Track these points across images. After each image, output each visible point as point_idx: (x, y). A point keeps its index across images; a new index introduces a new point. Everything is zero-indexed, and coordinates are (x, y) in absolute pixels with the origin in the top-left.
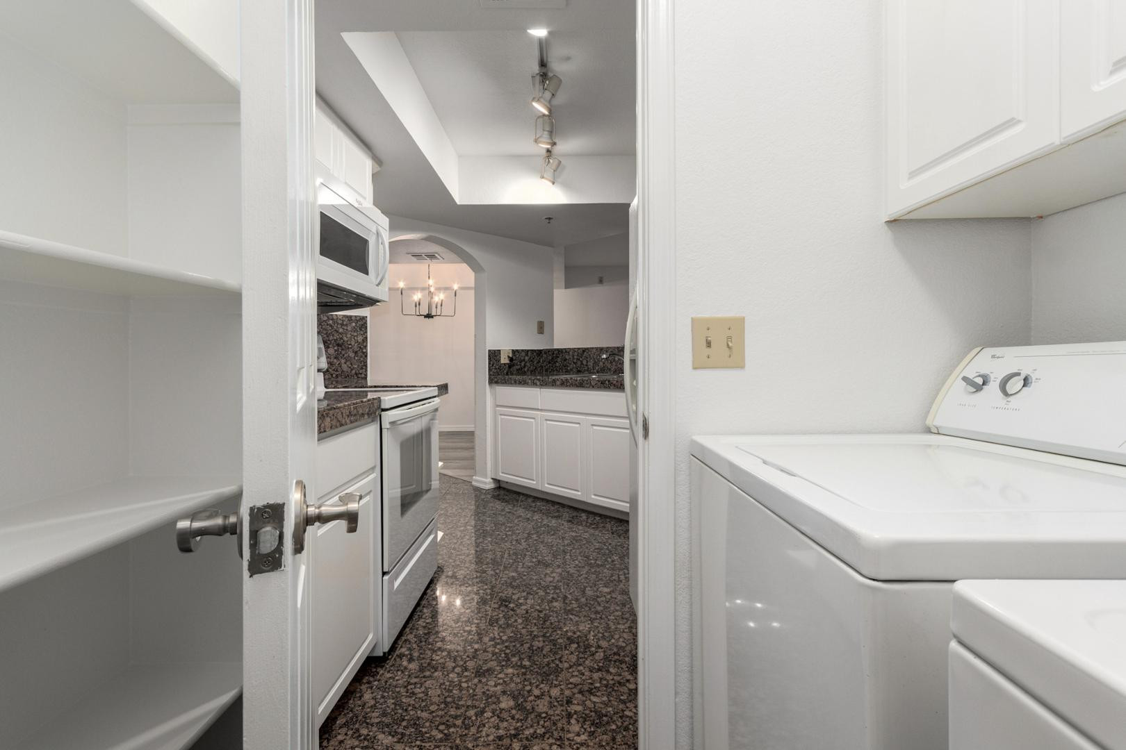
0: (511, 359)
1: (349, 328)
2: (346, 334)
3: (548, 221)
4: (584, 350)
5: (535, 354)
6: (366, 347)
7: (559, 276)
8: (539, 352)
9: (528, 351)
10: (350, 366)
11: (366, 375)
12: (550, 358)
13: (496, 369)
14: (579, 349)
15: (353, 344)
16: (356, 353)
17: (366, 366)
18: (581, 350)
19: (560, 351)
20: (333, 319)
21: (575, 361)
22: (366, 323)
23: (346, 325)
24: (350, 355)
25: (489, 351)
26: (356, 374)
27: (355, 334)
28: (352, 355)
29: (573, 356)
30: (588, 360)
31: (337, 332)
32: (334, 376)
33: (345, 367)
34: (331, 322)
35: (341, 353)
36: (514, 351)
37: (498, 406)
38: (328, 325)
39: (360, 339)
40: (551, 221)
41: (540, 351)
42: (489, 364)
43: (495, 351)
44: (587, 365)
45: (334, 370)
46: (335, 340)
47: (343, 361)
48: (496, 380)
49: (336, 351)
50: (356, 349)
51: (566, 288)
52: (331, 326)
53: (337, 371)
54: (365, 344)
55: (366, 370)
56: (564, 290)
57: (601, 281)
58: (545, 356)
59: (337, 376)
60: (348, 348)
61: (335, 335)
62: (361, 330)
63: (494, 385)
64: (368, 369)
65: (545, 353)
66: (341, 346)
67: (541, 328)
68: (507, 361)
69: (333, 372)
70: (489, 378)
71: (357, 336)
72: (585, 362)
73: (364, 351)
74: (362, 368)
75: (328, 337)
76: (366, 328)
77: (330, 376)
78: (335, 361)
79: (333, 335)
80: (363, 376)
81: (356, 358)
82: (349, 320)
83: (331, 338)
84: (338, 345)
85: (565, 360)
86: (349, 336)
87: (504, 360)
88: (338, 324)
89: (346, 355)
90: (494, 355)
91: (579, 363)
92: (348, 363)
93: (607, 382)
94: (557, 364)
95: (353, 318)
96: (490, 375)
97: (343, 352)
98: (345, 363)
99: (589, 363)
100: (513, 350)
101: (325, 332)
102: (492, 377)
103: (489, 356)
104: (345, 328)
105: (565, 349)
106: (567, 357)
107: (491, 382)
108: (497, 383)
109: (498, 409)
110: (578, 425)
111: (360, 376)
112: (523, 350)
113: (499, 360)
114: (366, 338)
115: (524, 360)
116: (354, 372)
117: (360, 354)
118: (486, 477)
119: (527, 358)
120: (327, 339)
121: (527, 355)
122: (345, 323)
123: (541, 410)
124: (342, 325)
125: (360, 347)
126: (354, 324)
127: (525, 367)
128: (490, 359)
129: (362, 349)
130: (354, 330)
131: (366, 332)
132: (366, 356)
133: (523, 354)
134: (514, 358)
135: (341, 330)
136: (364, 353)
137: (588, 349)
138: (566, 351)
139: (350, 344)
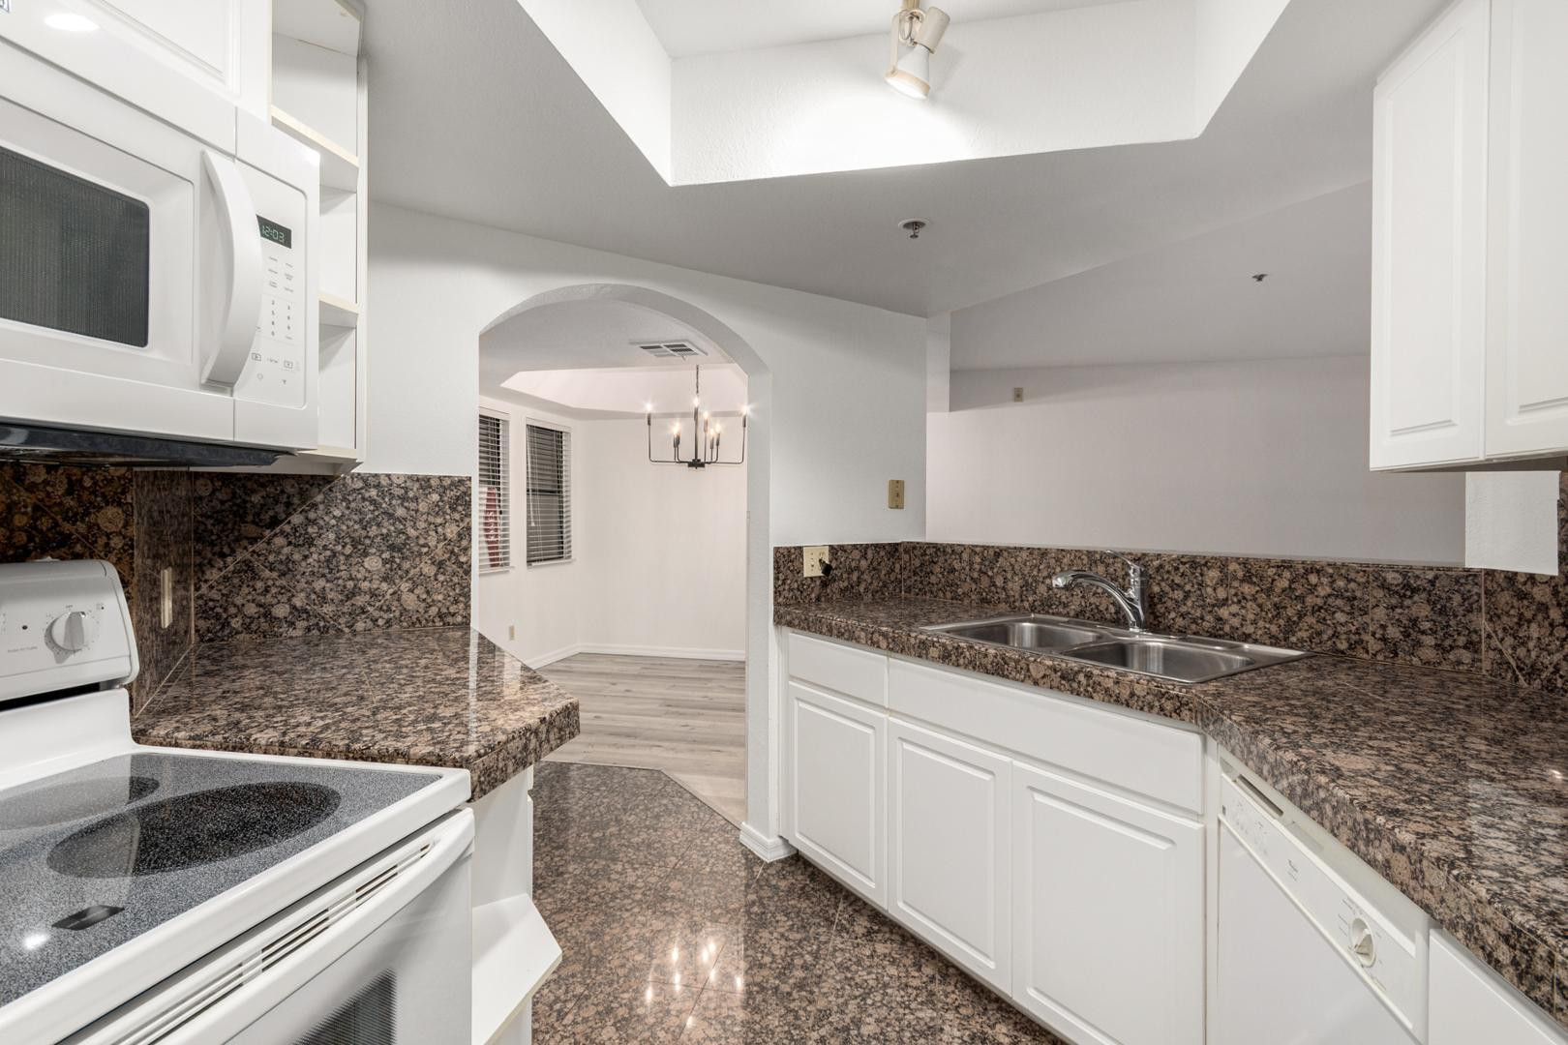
0: (827, 569)
1: (423, 507)
2: (414, 520)
3: (911, 232)
4: (999, 552)
5: (882, 553)
6: (466, 550)
7: (938, 384)
8: (893, 549)
9: (867, 546)
10: (424, 596)
11: (467, 618)
12: (917, 563)
13: (791, 590)
14: (986, 548)
15: (432, 543)
16: (440, 565)
17: (467, 596)
18: (991, 552)
19: (938, 549)
20: (378, 486)
21: (976, 575)
22: (467, 493)
23: (416, 499)
24: (426, 570)
25: (777, 550)
26: (441, 616)
27: (439, 520)
28: (429, 570)
29: (971, 563)
30: (1009, 576)
31: (391, 516)
32: (381, 622)
33: (410, 601)
34: (373, 493)
35: (399, 567)
36: (834, 550)
37: (792, 678)
38: (364, 499)
39: (451, 531)
40: (921, 232)
41: (895, 547)
42: (777, 579)
43: (788, 549)
44: (1004, 589)
45: (381, 609)
46: (385, 537)
47: (405, 586)
48: (788, 618)
49: (385, 562)
50: (440, 553)
51: (951, 410)
52: (373, 502)
53: (389, 610)
54: (464, 543)
55: (467, 606)
56: (947, 415)
57: (1018, 396)
58: (906, 557)
59: (388, 622)
60: (420, 555)
61: (386, 524)
62: (453, 509)
63: (786, 630)
64: (473, 602)
65: (906, 552)
66: (400, 550)
67: (897, 495)
68: (818, 572)
69: (376, 614)
70: (776, 612)
71: (442, 525)
72: (999, 581)
73: (463, 559)
74: (456, 602)
75: (364, 528)
76: (468, 504)
77: (370, 624)
78: (384, 586)
79: (379, 525)
80: (459, 619)
81: (441, 578)
82: (421, 487)
83: (374, 531)
84: (392, 548)
85: (953, 570)
86: (422, 525)
87: (811, 569)
88: (392, 496)
89: (412, 572)
90: (787, 560)
91: (985, 582)
92: (417, 591)
93: (1081, 677)
94: (933, 579)
95: (433, 482)
96: (777, 604)
97: (406, 565)
98: (411, 591)
99: (1010, 584)
100: (831, 547)
101: (356, 518)
102: (782, 610)
103: (776, 562)
104: (413, 506)
105: (952, 546)
106: (957, 565)
107: (779, 620)
108: (790, 624)
109: (791, 683)
110: (987, 777)
111: (449, 619)
112: (855, 546)
113: (800, 571)
114: (469, 529)
115: (857, 568)
116: (434, 610)
117: (451, 567)
118: (766, 832)
119: (864, 564)
120: (364, 533)
121: (864, 556)
122: (411, 494)
123: (890, 711)
124: (404, 499)
125: (452, 552)
126: (435, 497)
127: (859, 583)
128: (777, 569)
129: (457, 556)
130: (437, 509)
131: (469, 515)
132: (468, 572)
133: (856, 554)
134: (834, 565)
135: (400, 512)
136: (461, 565)
137: (1007, 549)
138: (955, 550)
139: (425, 545)
